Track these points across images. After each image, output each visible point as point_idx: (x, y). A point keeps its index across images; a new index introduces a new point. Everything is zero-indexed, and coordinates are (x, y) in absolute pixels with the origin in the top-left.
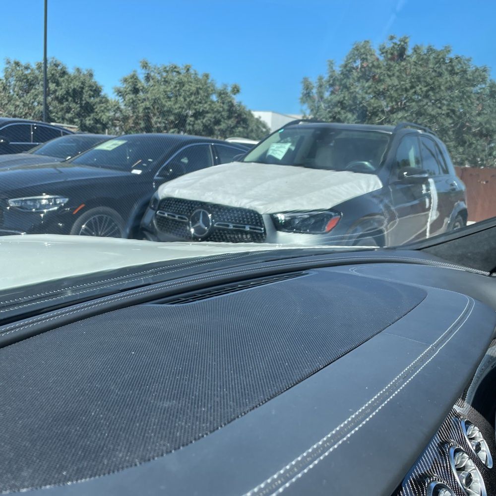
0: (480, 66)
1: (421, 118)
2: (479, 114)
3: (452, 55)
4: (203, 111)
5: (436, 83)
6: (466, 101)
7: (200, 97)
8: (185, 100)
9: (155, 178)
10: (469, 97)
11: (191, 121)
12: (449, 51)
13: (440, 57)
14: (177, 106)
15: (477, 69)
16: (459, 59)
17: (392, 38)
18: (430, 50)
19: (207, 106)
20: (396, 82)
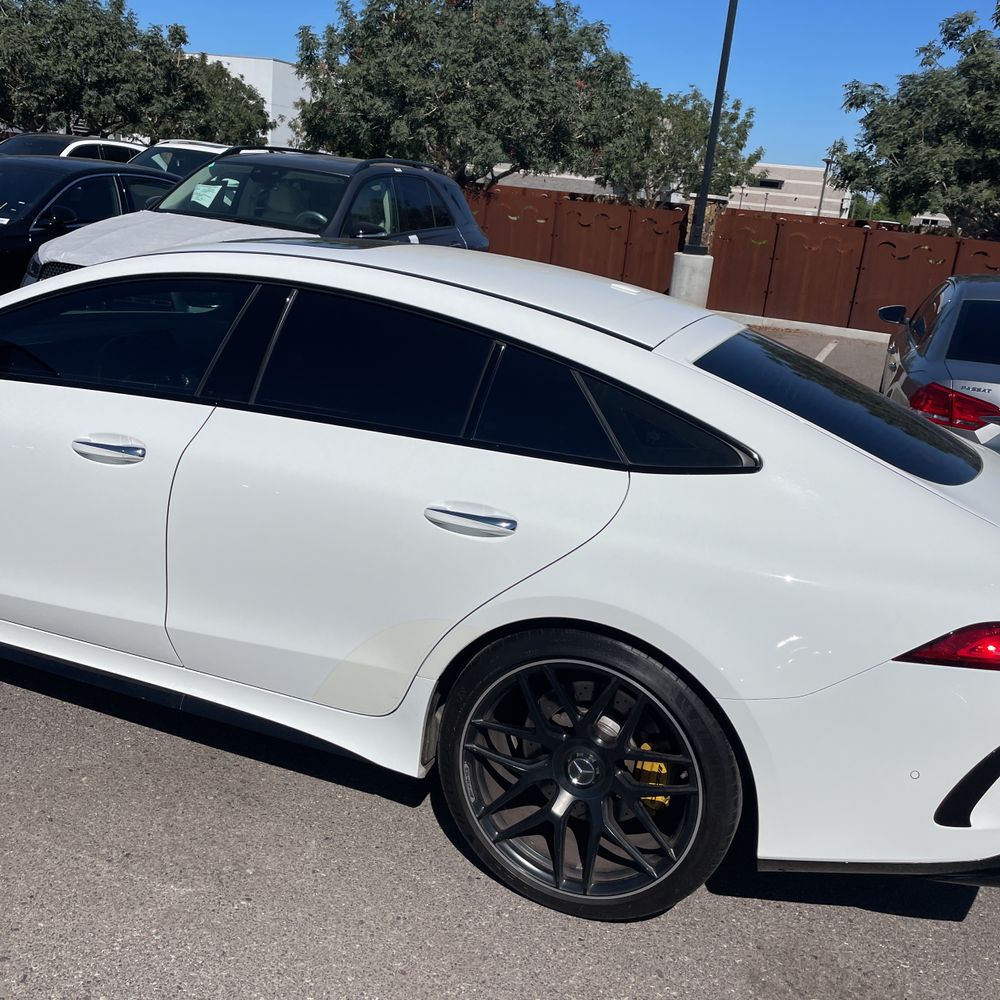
0: (593, 21)
1: (492, 114)
4: (115, 77)
7: (106, 52)
8: (77, 55)
9: (32, 229)
11: (91, 97)
14: (61, 67)
15: (587, 28)
19: (121, 69)
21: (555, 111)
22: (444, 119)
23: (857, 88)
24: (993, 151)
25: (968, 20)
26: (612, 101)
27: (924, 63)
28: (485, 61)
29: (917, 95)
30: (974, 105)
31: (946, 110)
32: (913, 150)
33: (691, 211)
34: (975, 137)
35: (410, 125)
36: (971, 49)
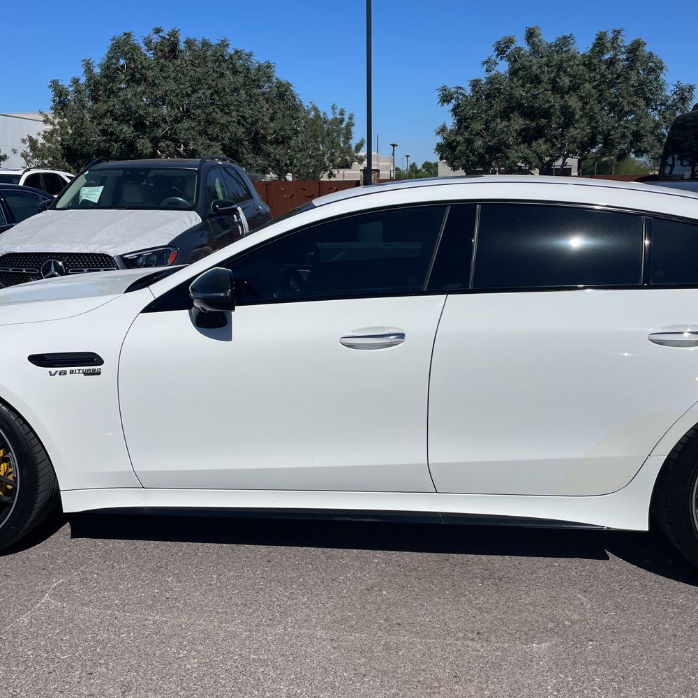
0: (262, 61)
1: (211, 128)
2: (272, 119)
3: (231, 51)
5: (220, 85)
6: (255, 105)
10: (257, 100)
12: (227, 45)
13: (218, 55)
15: (260, 66)
16: (239, 54)
17: (158, 31)
18: (206, 44)
20: (174, 86)
21: (253, 124)
22: (177, 135)
23: (445, 90)
24: (543, 120)
25: (510, 41)
26: (288, 112)
27: (487, 71)
29: (488, 92)
30: (527, 93)
31: (510, 98)
32: (494, 125)
33: (362, 179)
34: (529, 114)
35: (151, 141)
36: (514, 59)
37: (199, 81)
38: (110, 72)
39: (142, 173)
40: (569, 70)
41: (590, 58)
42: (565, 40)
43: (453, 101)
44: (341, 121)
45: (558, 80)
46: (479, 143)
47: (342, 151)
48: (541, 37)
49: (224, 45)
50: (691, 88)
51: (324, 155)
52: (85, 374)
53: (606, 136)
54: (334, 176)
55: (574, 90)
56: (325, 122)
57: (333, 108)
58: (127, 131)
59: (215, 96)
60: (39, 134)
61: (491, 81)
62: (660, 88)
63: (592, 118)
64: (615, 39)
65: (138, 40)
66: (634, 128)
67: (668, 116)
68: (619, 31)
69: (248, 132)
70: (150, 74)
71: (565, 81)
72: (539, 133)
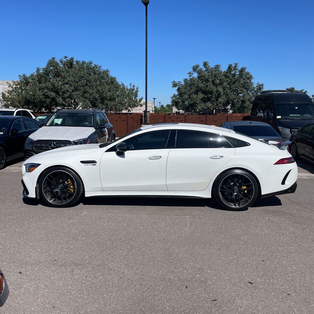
0: (105, 69)
1: (86, 94)
2: (109, 91)
3: (93, 65)
5: (89, 78)
6: (103, 86)
10: (104, 84)
15: (104, 71)
16: (96, 66)
17: (66, 57)
18: (84, 62)
20: (72, 79)
21: (102, 93)
22: (73, 97)
23: (174, 82)
24: (209, 95)
25: (198, 66)
26: (115, 89)
27: (189, 76)
28: (82, 81)
29: (189, 84)
30: (204, 85)
31: (198, 87)
32: (192, 96)
33: (143, 115)
34: (204, 92)
35: (62, 99)
36: (200, 72)
37: (82, 77)
38: (47, 72)
39: (75, 115)
40: (219, 77)
41: (227, 73)
42: (217, 67)
43: (177, 86)
44: (134, 90)
45: (215, 81)
46: (187, 103)
47: (134, 101)
48: (209, 65)
49: (91, 63)
50: (262, 85)
51: (126, 103)
52: (93, 165)
53: (232, 101)
54: (130, 111)
55: (221, 85)
56: (127, 90)
57: (130, 84)
58: (53, 94)
59: (88, 83)
60: (6, 91)
61: (191, 80)
62: (252, 84)
63: (227, 95)
64: (235, 66)
65: (58, 60)
66: (242, 99)
67: (254, 95)
68: (237, 64)
69: (100, 97)
70: (62, 74)
71: (218, 81)
72: (209, 99)
